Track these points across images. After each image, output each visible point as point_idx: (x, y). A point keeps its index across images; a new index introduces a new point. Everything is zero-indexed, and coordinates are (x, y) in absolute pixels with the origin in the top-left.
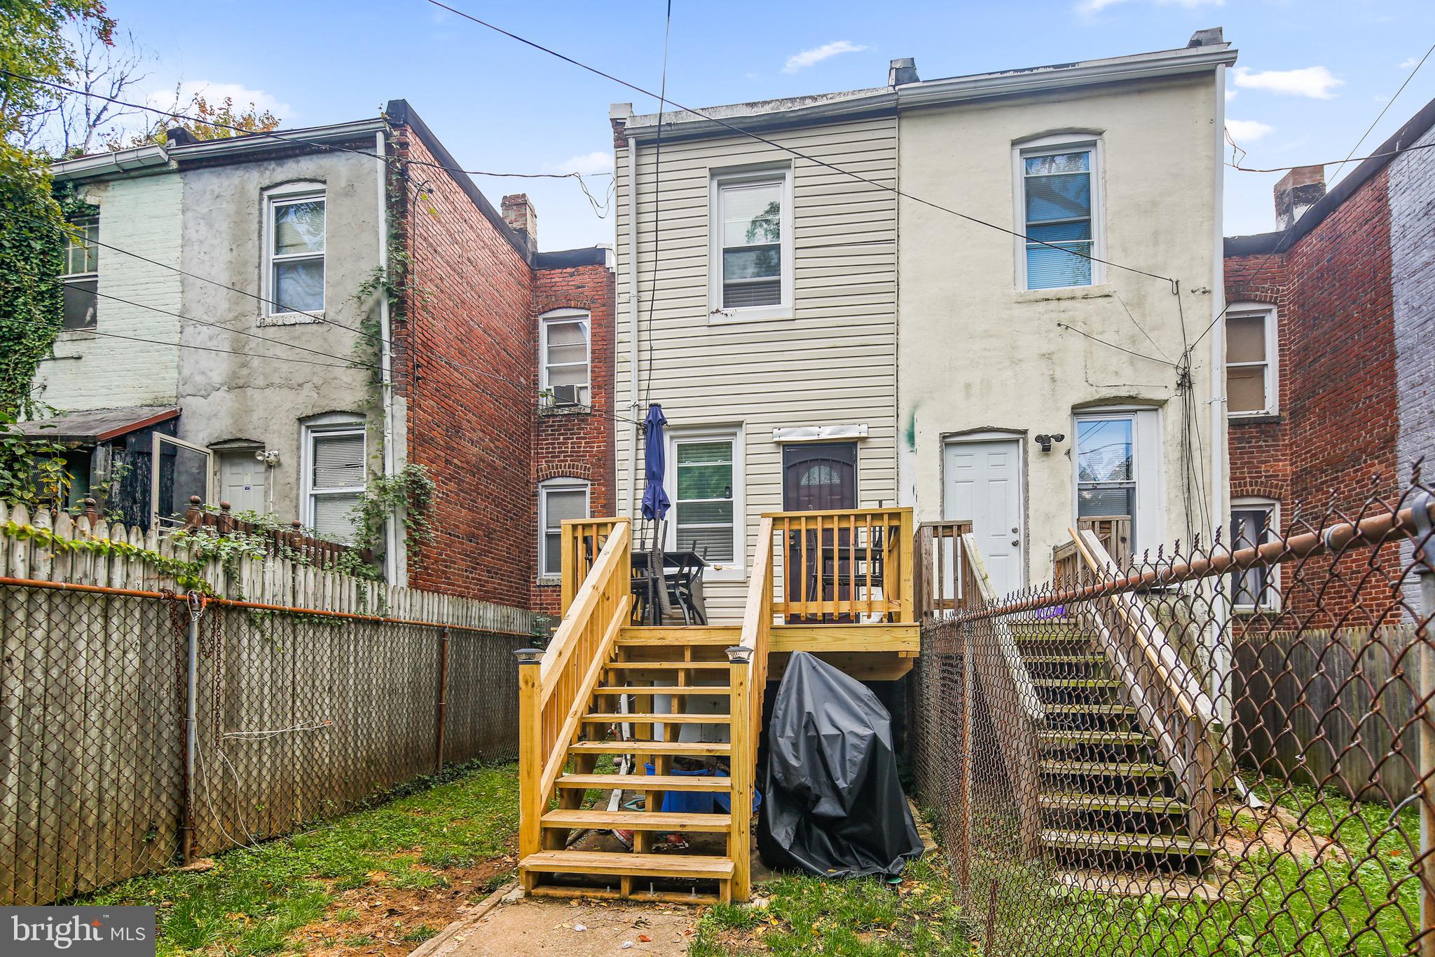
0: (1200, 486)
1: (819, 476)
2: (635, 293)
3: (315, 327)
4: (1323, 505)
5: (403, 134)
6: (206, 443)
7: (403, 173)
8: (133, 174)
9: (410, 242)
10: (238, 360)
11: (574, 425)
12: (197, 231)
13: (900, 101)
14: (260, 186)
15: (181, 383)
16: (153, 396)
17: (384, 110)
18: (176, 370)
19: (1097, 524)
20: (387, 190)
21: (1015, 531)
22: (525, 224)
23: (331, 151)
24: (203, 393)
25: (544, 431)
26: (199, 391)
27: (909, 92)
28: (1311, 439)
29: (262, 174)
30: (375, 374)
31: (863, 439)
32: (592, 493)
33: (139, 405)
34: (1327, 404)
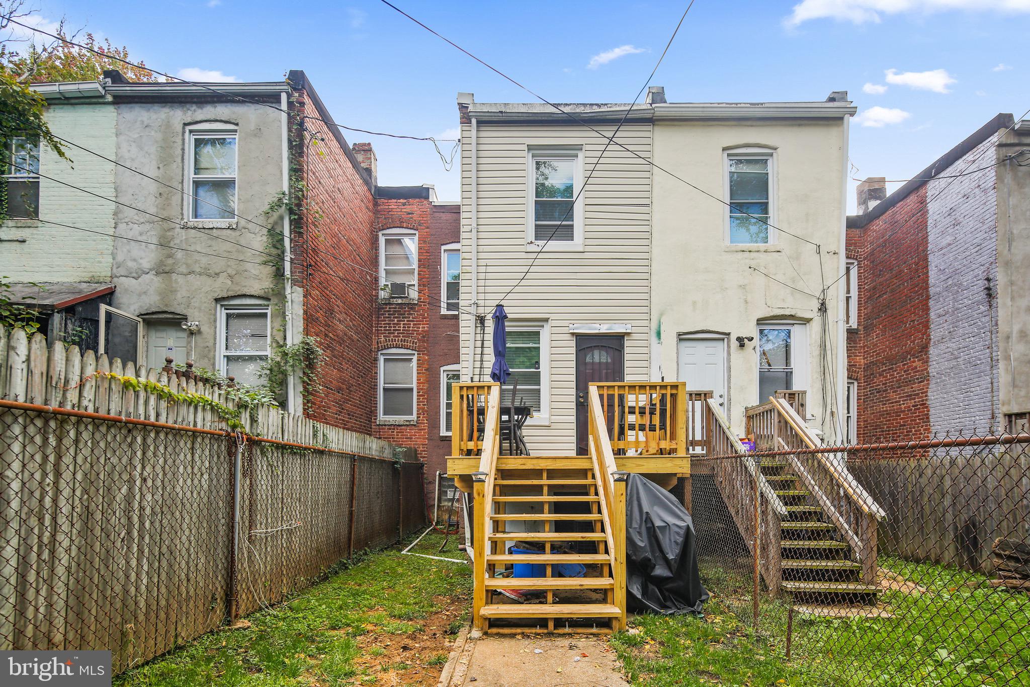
0: (831, 372)
1: (598, 357)
2: (475, 226)
3: (229, 231)
4: (883, 384)
5: (301, 95)
6: (137, 313)
7: (301, 124)
8: (73, 101)
9: (305, 175)
10: (164, 252)
11: (405, 311)
12: (129, 151)
13: (655, 115)
14: (183, 122)
15: (115, 267)
16: (90, 275)
17: (287, 77)
18: (111, 257)
19: (787, 395)
20: (289, 135)
21: (721, 396)
22: (370, 165)
23: (243, 102)
24: (134, 275)
25: (383, 314)
26: (131, 273)
27: (660, 109)
28: (876, 344)
29: (185, 114)
30: (278, 269)
31: (628, 334)
32: (418, 360)
33: (78, 280)
34: (887, 323)
